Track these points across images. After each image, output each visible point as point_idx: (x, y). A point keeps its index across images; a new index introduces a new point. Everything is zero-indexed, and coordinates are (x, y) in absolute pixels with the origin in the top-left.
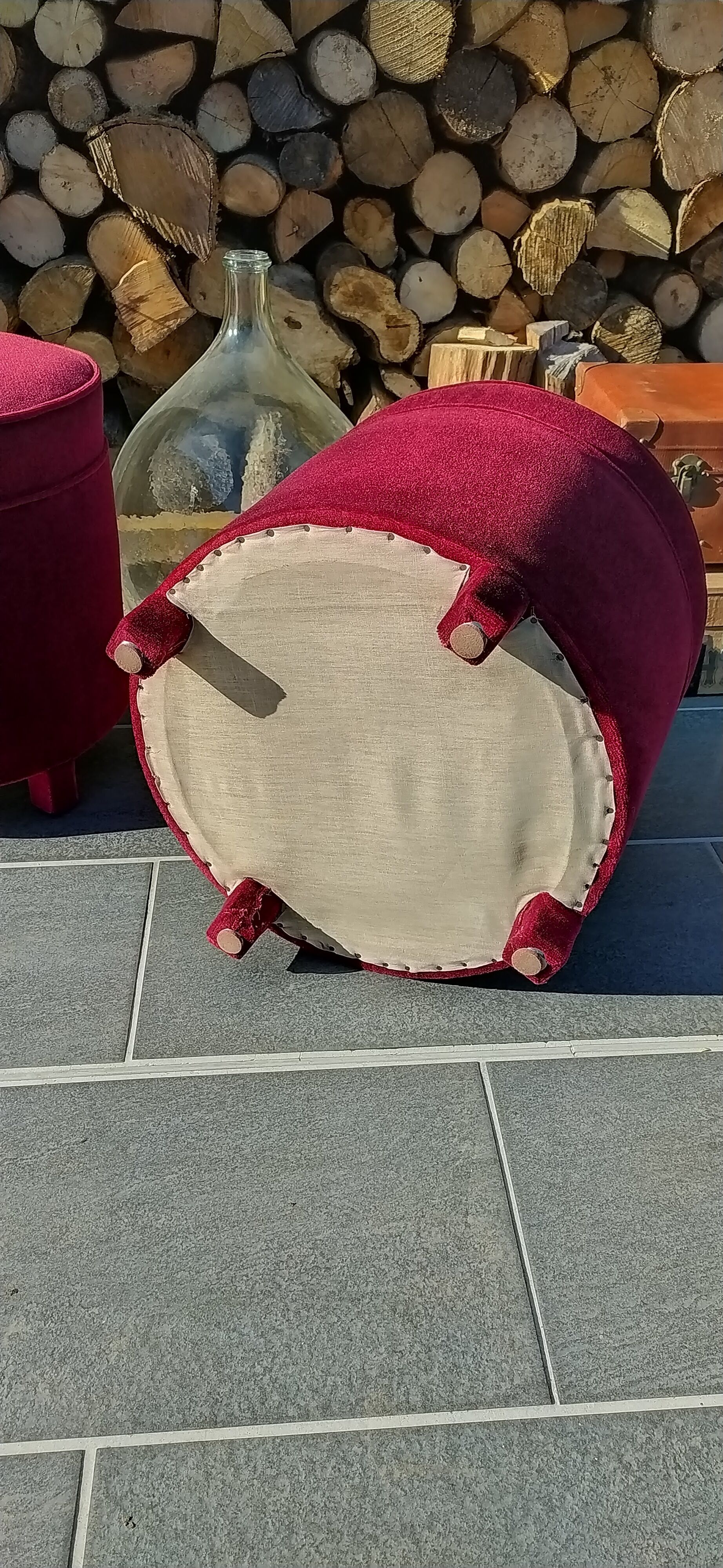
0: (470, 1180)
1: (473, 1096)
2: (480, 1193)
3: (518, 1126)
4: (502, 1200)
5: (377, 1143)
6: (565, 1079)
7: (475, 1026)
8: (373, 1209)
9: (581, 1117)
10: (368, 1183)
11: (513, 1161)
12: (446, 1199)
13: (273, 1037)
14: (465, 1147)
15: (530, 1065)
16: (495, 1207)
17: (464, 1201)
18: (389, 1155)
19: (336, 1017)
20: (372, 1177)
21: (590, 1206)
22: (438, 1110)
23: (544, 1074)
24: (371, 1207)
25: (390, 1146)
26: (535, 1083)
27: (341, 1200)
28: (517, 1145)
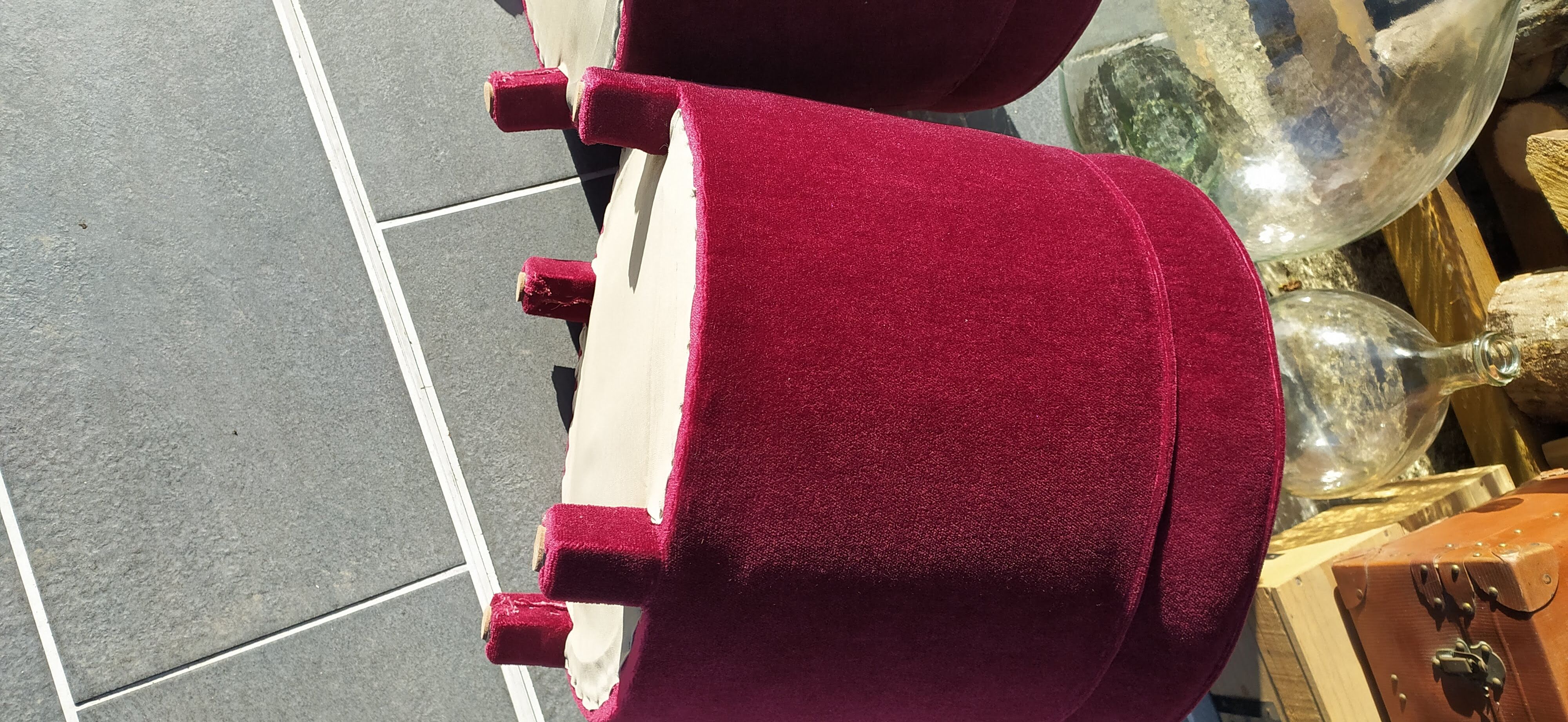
0: (305, 588)
1: (416, 567)
2: (292, 599)
3: (389, 620)
4: (288, 622)
5: (330, 491)
6: (464, 653)
7: (516, 549)
8: (248, 506)
9: (415, 678)
10: (278, 494)
11: (340, 622)
12: (276, 569)
13: (447, 354)
14: (347, 574)
15: (476, 615)
16: (278, 617)
17: (278, 587)
18: (319, 505)
19: (493, 408)
20: (286, 496)
21: (302, 704)
22: (389, 538)
23: (465, 631)
24: (250, 504)
25: (329, 503)
26: (451, 625)
27: (252, 474)
28: (362, 623)
